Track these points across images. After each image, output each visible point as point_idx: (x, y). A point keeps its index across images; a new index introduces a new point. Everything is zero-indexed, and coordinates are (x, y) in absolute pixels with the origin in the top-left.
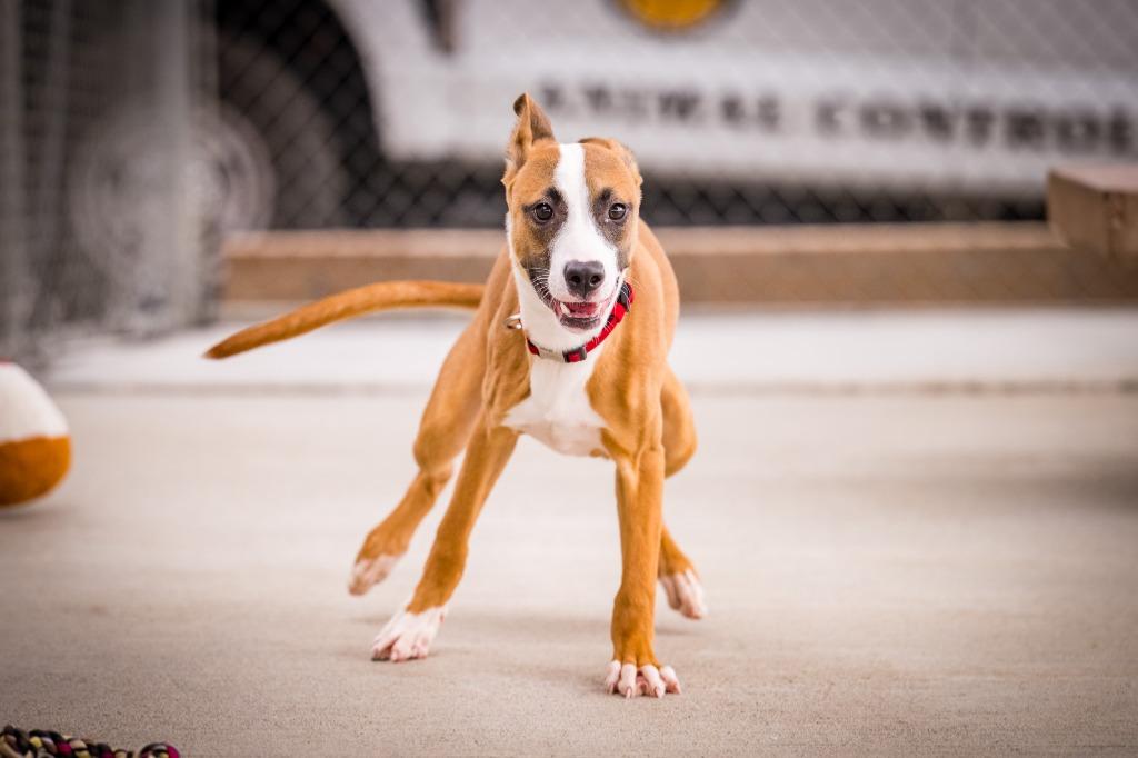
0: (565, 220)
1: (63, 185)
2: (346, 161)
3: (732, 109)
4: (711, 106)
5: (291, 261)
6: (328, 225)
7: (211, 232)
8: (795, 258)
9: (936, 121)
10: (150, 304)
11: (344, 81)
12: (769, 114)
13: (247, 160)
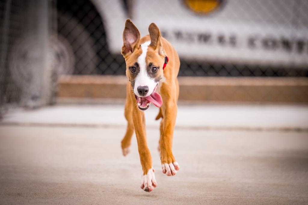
0: (139, 72)
1: (7, 59)
2: (98, 53)
3: (221, 39)
4: (214, 38)
5: (80, 85)
6: (92, 73)
7: (54, 75)
8: (241, 87)
9: (286, 44)
10: (34, 98)
11: (98, 28)
12: (233, 41)
13: (66, 53)
